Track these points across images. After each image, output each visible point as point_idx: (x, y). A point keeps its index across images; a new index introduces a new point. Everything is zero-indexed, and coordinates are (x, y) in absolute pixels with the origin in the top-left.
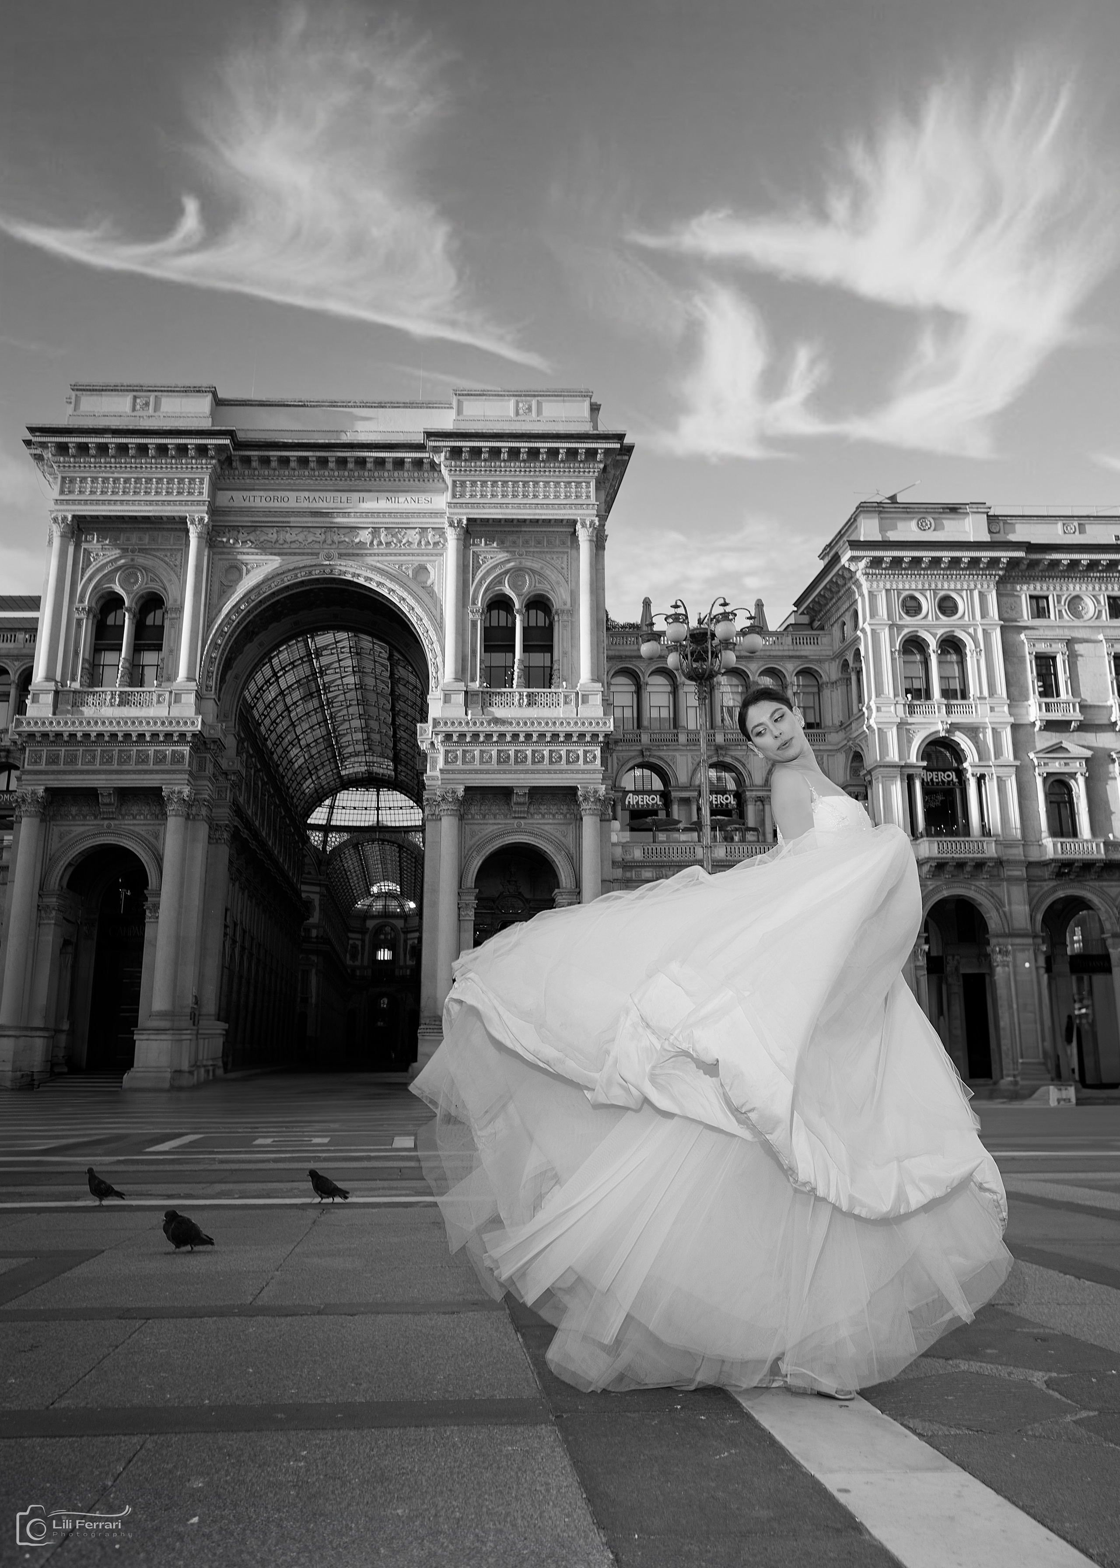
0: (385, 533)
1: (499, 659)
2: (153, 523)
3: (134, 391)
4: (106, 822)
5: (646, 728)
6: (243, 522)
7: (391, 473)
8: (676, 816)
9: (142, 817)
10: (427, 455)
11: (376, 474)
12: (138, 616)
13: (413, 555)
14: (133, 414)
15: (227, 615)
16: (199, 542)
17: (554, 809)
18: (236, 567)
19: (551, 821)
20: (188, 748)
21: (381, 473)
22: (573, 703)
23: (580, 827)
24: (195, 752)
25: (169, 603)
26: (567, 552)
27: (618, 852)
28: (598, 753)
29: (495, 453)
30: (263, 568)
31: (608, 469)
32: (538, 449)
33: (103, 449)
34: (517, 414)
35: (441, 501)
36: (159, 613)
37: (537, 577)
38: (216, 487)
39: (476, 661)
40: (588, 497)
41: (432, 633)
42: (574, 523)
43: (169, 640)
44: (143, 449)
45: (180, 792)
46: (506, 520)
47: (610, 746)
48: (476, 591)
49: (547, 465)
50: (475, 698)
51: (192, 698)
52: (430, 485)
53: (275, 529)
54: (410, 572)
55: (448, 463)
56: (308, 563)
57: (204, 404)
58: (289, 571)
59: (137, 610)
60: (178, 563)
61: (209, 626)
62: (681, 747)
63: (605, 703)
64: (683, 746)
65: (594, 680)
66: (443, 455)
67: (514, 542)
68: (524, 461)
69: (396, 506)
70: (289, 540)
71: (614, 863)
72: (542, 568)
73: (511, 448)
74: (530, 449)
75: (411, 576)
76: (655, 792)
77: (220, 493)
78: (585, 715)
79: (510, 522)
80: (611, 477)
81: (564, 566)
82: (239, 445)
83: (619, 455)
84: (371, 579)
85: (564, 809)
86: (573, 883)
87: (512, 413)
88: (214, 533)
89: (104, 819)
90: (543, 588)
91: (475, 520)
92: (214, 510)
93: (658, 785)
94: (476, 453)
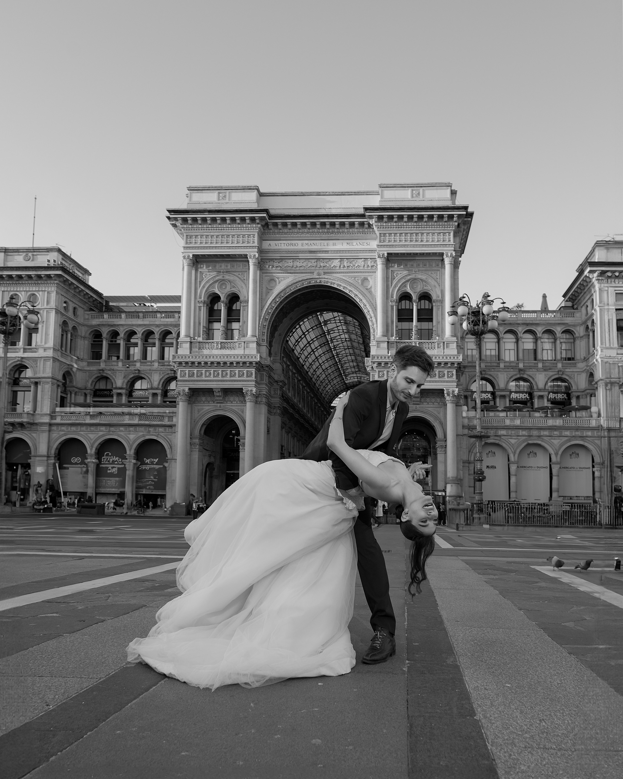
0: (347, 261)
1: (405, 325)
2: (232, 258)
3: (218, 190)
4: (219, 405)
5: (484, 360)
6: (276, 256)
7: (348, 230)
8: (498, 404)
9: (235, 402)
10: (366, 220)
11: (341, 231)
12: (228, 305)
13: (361, 272)
14: (219, 202)
15: (270, 304)
16: (254, 267)
17: (433, 400)
18: (273, 280)
19: (432, 406)
20: (254, 370)
21: (343, 230)
22: (442, 347)
23: (446, 409)
24: (259, 372)
25: (242, 298)
26: (439, 270)
27: (466, 421)
28: (454, 372)
29: (401, 218)
30: (287, 280)
31: (461, 225)
32: (423, 215)
33: (204, 220)
34: (412, 197)
35: (374, 244)
36: (238, 303)
37: (424, 283)
38: (261, 239)
39: (393, 326)
40: (449, 241)
41: (371, 312)
42: (442, 254)
43: (243, 316)
44: (224, 220)
45: (251, 391)
46: (407, 254)
47: (461, 369)
48: (393, 291)
49: (428, 224)
50: (393, 345)
51: (254, 345)
52: (369, 236)
53: (292, 260)
54: (360, 281)
55: (376, 224)
56: (309, 277)
57: (253, 196)
58: (300, 281)
59: (228, 302)
60: (245, 278)
61: (262, 310)
62: (501, 370)
63: (459, 347)
64: (502, 369)
65: (452, 336)
66: (374, 220)
67: (412, 265)
68: (416, 222)
69: (352, 247)
70: (299, 266)
71: (464, 427)
72: (426, 279)
73: (409, 215)
74: (419, 215)
75: (360, 283)
76: (488, 392)
77: (264, 242)
78: (448, 353)
79: (409, 254)
80: (462, 230)
81: (438, 277)
82: (272, 217)
83: (466, 218)
84: (340, 285)
85: (438, 400)
86: (443, 436)
87: (409, 197)
88: (262, 263)
89: (217, 403)
90: (428, 288)
91: (391, 254)
92: (261, 251)
93: (489, 388)
94: (391, 218)
